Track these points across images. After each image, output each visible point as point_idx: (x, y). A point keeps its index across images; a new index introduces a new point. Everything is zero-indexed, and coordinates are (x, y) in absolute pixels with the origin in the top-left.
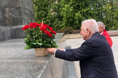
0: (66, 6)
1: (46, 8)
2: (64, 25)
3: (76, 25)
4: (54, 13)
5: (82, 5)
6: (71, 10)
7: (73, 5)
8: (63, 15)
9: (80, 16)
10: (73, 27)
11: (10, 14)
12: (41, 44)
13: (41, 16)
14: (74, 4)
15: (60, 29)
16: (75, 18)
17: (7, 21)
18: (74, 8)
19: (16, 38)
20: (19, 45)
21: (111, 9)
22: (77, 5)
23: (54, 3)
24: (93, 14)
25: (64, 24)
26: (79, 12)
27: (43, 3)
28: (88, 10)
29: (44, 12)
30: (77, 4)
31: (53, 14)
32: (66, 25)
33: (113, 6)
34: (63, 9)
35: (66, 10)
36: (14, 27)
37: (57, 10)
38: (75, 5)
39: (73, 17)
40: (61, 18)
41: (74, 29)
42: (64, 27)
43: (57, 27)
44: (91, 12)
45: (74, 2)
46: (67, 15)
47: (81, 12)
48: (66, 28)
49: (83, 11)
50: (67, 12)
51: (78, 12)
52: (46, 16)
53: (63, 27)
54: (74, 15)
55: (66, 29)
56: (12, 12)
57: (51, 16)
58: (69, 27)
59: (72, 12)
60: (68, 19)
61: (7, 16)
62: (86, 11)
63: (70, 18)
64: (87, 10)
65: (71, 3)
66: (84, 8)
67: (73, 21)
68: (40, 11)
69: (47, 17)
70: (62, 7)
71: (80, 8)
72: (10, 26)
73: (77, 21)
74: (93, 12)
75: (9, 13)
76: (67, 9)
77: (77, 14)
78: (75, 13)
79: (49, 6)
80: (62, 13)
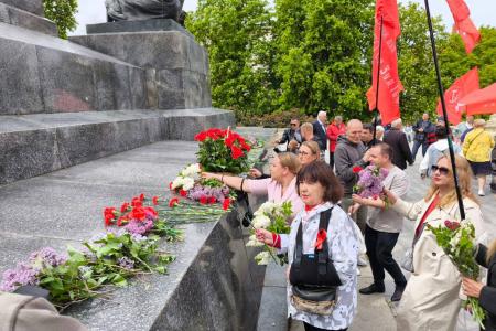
0: (292, 50)
1: (240, 53)
2: (284, 103)
3: (314, 104)
4: (259, 66)
5: (335, 51)
6: (305, 63)
7: (311, 50)
8: (281, 76)
9: (328, 81)
10: (307, 107)
11: (159, 83)
12: (224, 167)
13: (225, 73)
14: (314, 46)
15: (271, 112)
16: (314, 86)
17: (151, 98)
18: (314, 57)
19: (170, 138)
20: (180, 159)
21: (416, 67)
22: (323, 50)
23: (261, 39)
24: (363, 76)
25: (282, 99)
26: (326, 69)
27: (232, 38)
28: (350, 67)
29: (234, 64)
30: (323, 47)
31: (255, 68)
32: (288, 101)
33: (421, 58)
34: (284, 58)
35: (292, 62)
36: (168, 114)
37: (269, 59)
38: (316, 50)
39: (308, 81)
40: (275, 82)
41: (309, 115)
42: (283, 107)
43: (264, 106)
44: (358, 71)
45: (316, 42)
46: (292, 76)
47: (331, 71)
48: (287, 109)
49: (338, 67)
50: (294, 67)
51: (322, 69)
52: (236, 74)
53: (279, 106)
54: (311, 76)
55: (288, 113)
56: (163, 80)
57: (251, 73)
58: (295, 110)
59: (308, 68)
60: (294, 86)
61: (151, 86)
62: (346, 68)
63: (299, 83)
64: (346, 64)
65: (308, 42)
66: (339, 58)
67: (309, 92)
68: (222, 59)
69: (241, 78)
70: (281, 53)
71: (330, 60)
72: (158, 111)
73: (319, 95)
74: (363, 72)
75: (157, 79)
76: (295, 59)
77: (318, 75)
78: (316, 70)
79: (247, 47)
80: (279, 69)
